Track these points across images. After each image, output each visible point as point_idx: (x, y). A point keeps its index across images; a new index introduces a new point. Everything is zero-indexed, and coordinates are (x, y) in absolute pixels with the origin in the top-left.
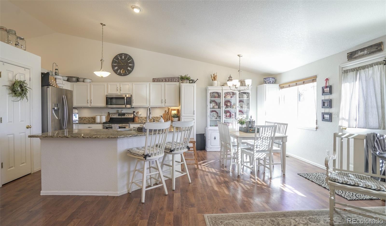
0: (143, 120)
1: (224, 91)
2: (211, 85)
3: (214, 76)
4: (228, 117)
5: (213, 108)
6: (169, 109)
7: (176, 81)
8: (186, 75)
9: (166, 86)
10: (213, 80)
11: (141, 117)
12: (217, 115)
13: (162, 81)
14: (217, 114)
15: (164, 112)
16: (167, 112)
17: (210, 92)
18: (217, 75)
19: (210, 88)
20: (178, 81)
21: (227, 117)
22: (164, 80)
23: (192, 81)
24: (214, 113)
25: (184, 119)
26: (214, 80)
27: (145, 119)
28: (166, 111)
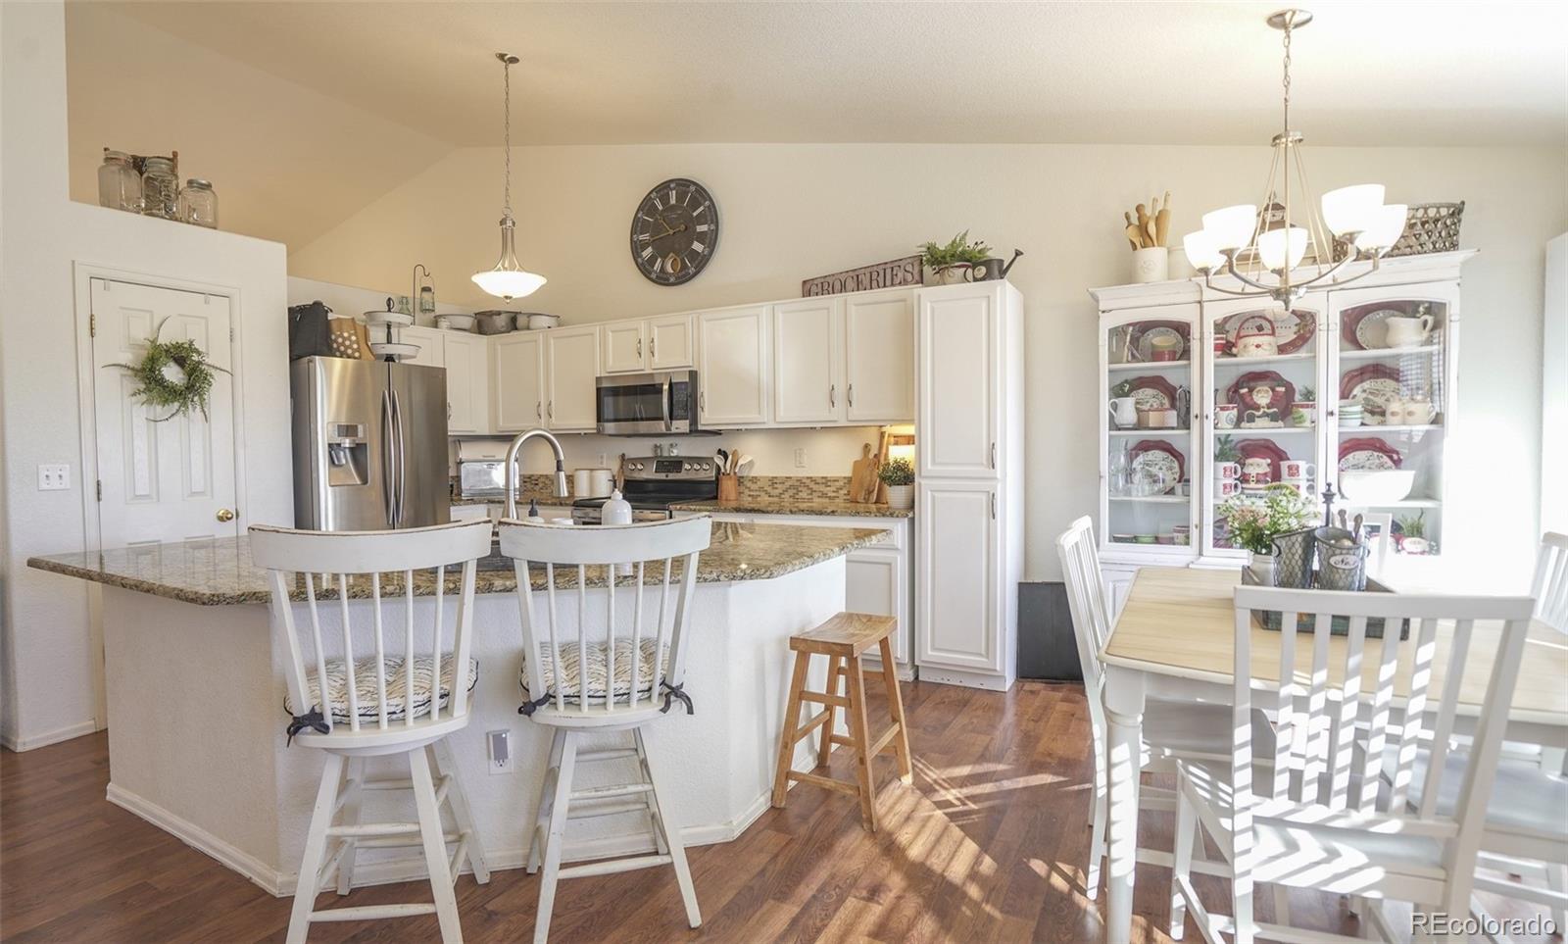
0: (763, 494)
1: (1215, 312)
2: (1127, 276)
3: (1139, 218)
4: (1252, 485)
5: (1140, 425)
6: (882, 435)
7: (909, 277)
8: (958, 239)
9: (853, 310)
10: (1134, 247)
11: (754, 480)
12: (1177, 469)
13: (843, 288)
14: (1176, 465)
15: (857, 455)
16: (874, 451)
17: (1107, 323)
18: (1168, 208)
19: (1109, 297)
20: (917, 277)
21: (1247, 481)
22: (851, 284)
23: (983, 270)
24: (1156, 455)
25: (936, 494)
26: (1144, 246)
27: (769, 489)
28: (867, 447)
